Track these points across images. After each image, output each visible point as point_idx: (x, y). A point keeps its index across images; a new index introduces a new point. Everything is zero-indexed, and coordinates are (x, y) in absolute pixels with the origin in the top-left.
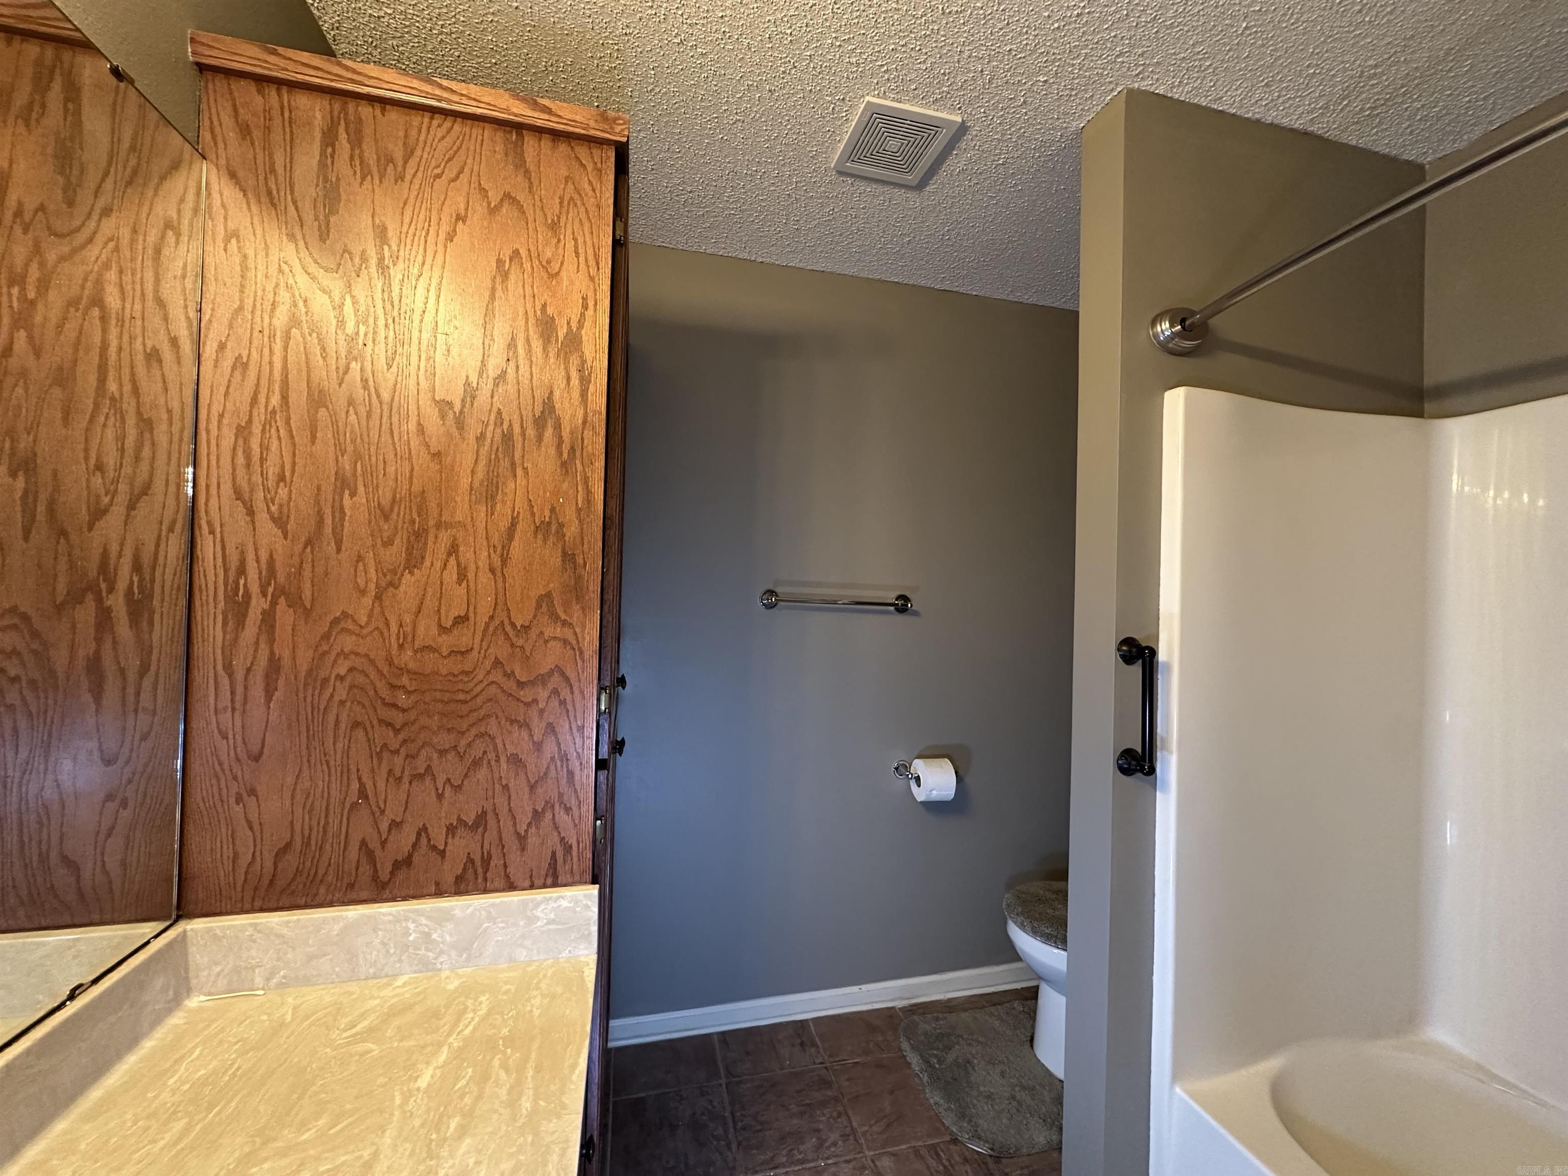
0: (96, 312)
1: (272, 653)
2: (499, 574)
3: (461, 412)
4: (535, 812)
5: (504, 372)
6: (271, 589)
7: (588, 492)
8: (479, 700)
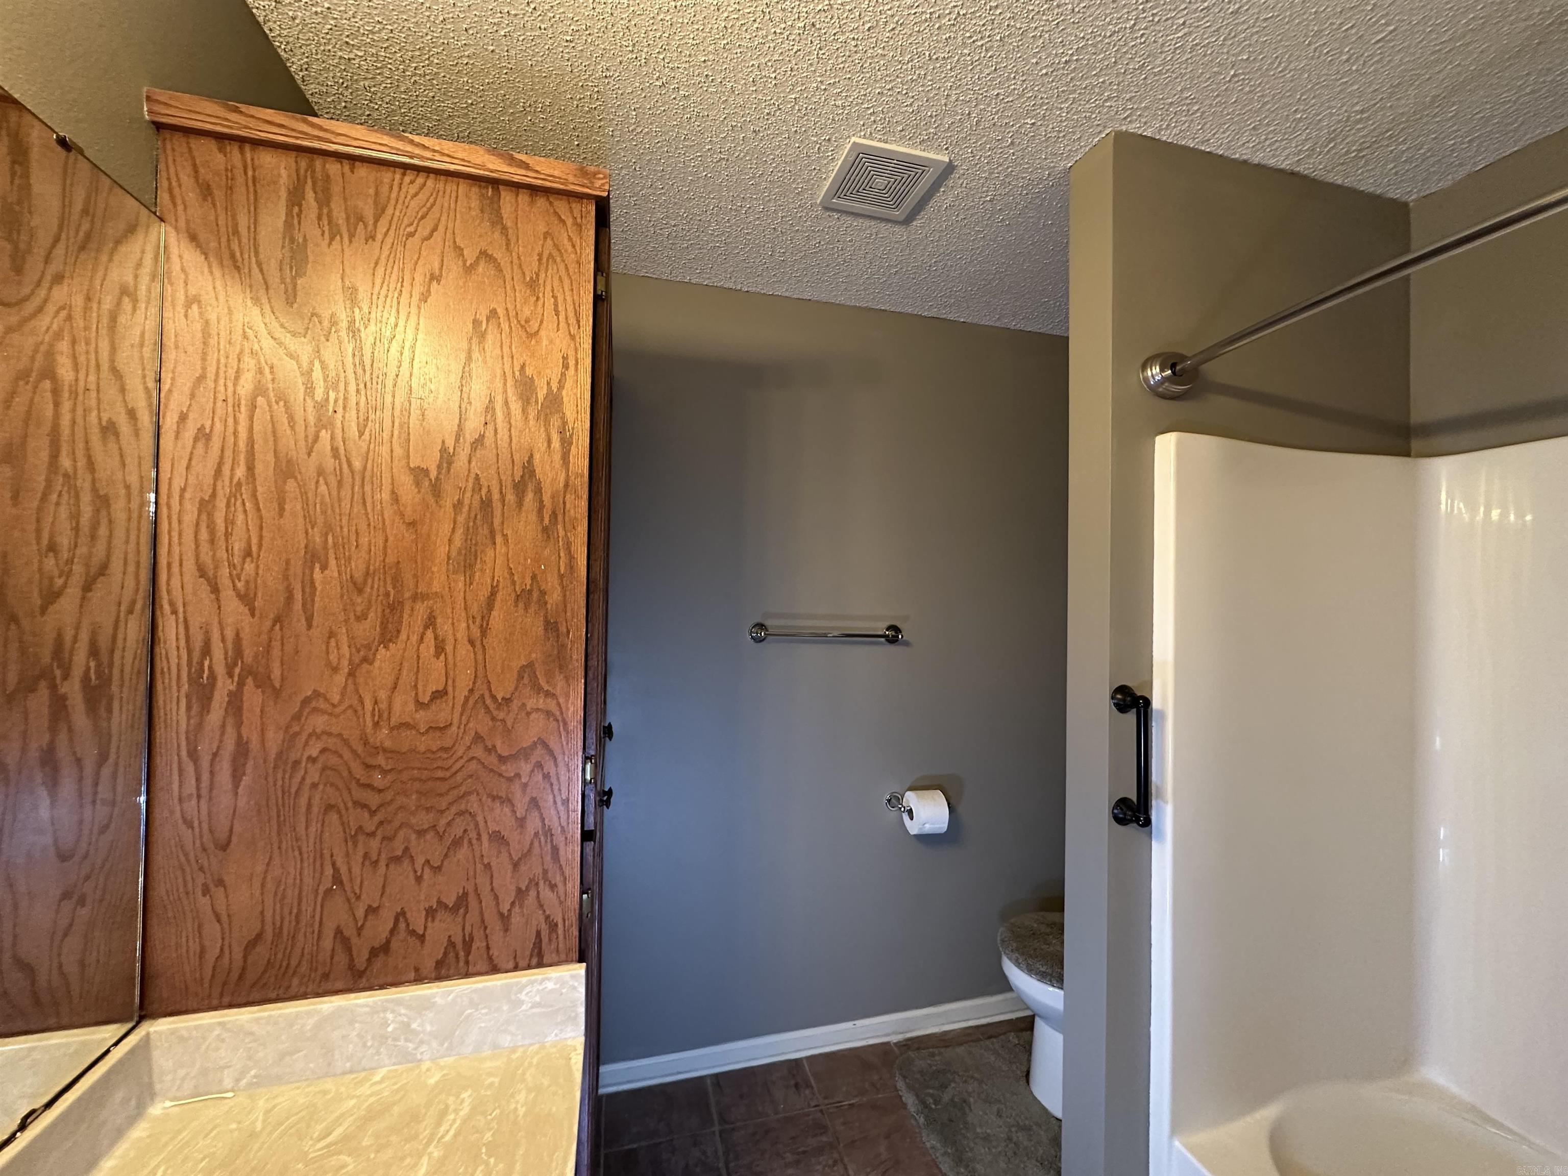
0: (47, 384)
1: (240, 736)
2: (478, 644)
3: (437, 479)
4: (519, 891)
5: (482, 436)
6: (237, 670)
7: (571, 558)
8: (459, 778)
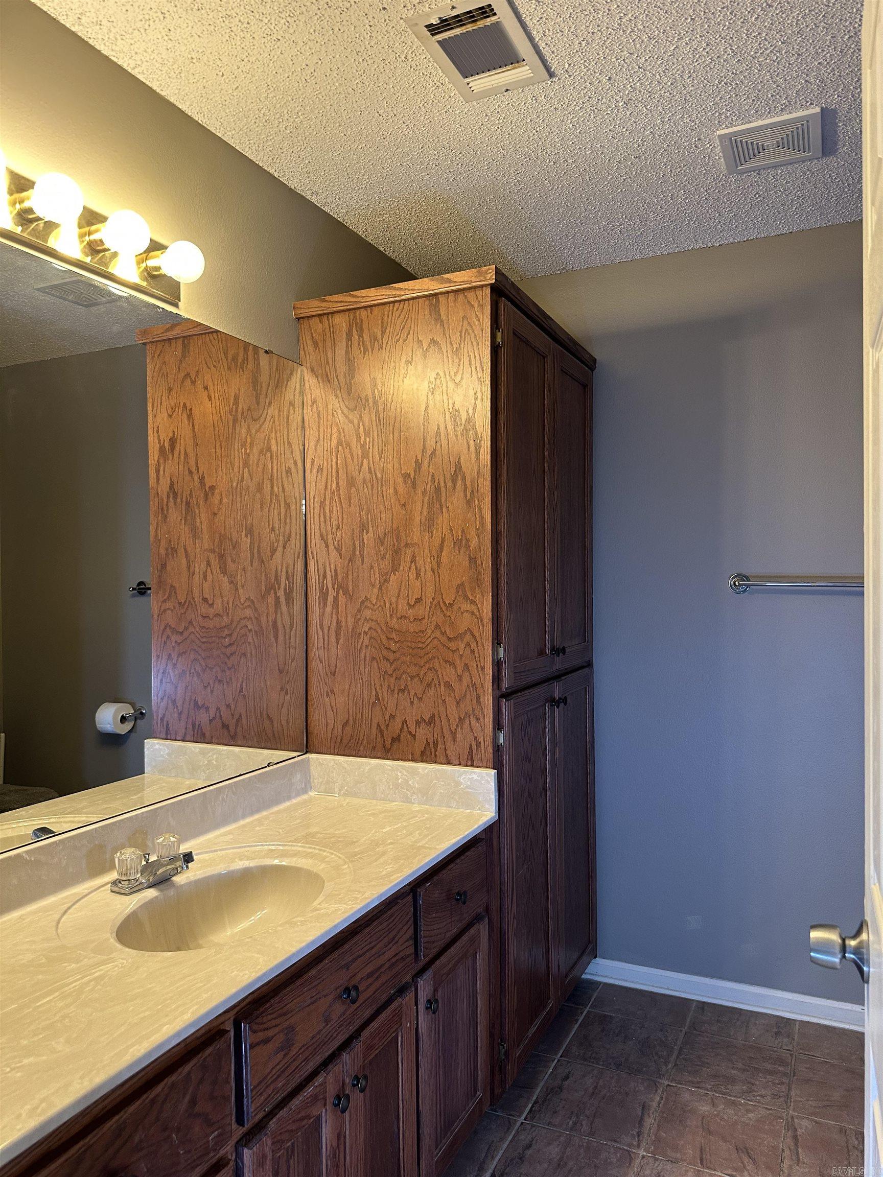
1: (338, 619)
2: (436, 573)
3: (414, 478)
4: (460, 718)
5: (435, 450)
6: (336, 586)
7: (482, 517)
8: (429, 647)
